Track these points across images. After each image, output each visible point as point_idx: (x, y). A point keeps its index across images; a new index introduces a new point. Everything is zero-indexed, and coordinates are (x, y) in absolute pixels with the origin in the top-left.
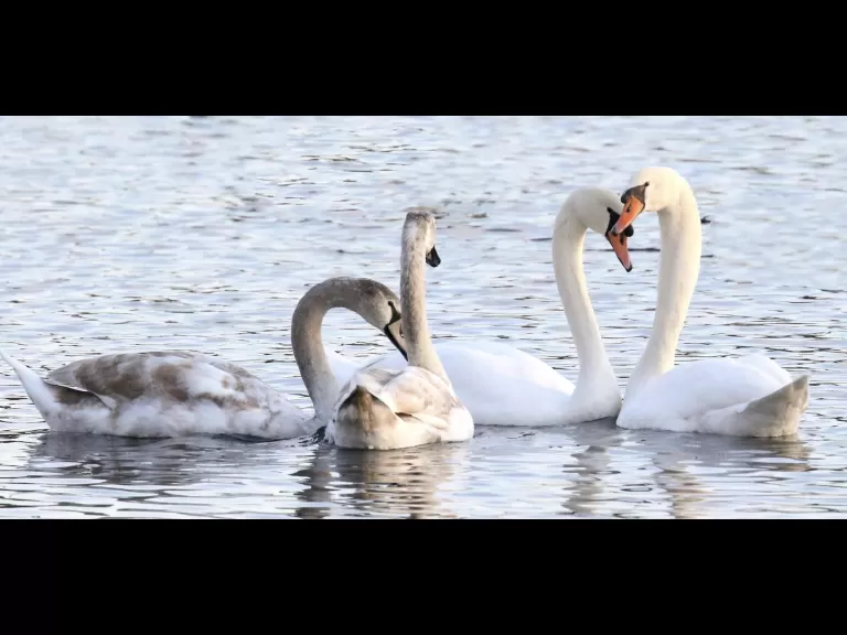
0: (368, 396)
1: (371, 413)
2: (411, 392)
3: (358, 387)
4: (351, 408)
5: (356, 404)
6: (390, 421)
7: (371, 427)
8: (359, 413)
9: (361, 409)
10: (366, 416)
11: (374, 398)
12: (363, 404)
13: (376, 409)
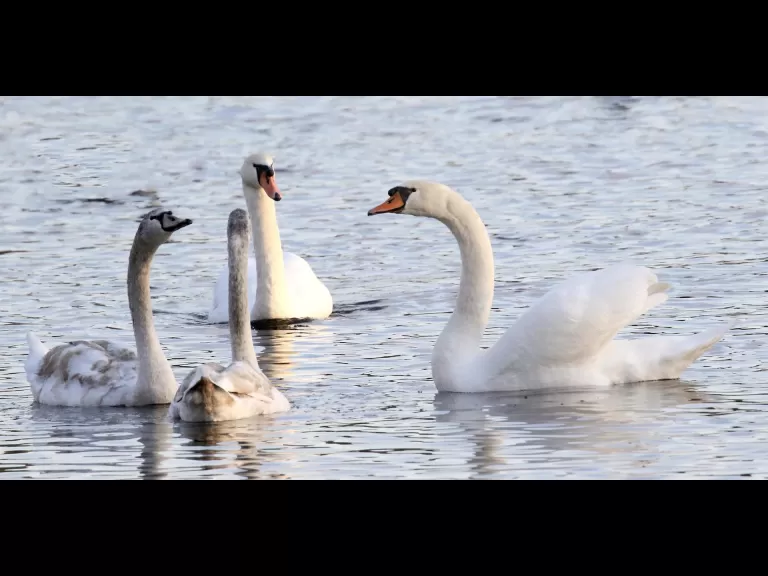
0: (211, 385)
1: (213, 398)
2: (244, 377)
3: (202, 378)
4: (196, 395)
5: (201, 391)
6: (230, 402)
8: (203, 398)
9: (205, 395)
10: (209, 400)
11: (216, 387)
12: (206, 391)
13: (218, 395)
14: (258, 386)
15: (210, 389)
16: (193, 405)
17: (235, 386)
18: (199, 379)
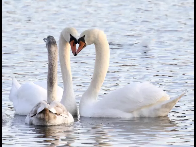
0: (48, 111)
1: (49, 116)
4: (42, 115)
5: (44, 113)
6: (55, 118)
7: (48, 120)
8: (44, 116)
9: (46, 115)
10: (47, 117)
11: (50, 111)
12: (46, 113)
13: (50, 114)
14: (64, 111)
15: (48, 112)
16: (40, 119)
17: (57, 111)
18: (43, 108)
